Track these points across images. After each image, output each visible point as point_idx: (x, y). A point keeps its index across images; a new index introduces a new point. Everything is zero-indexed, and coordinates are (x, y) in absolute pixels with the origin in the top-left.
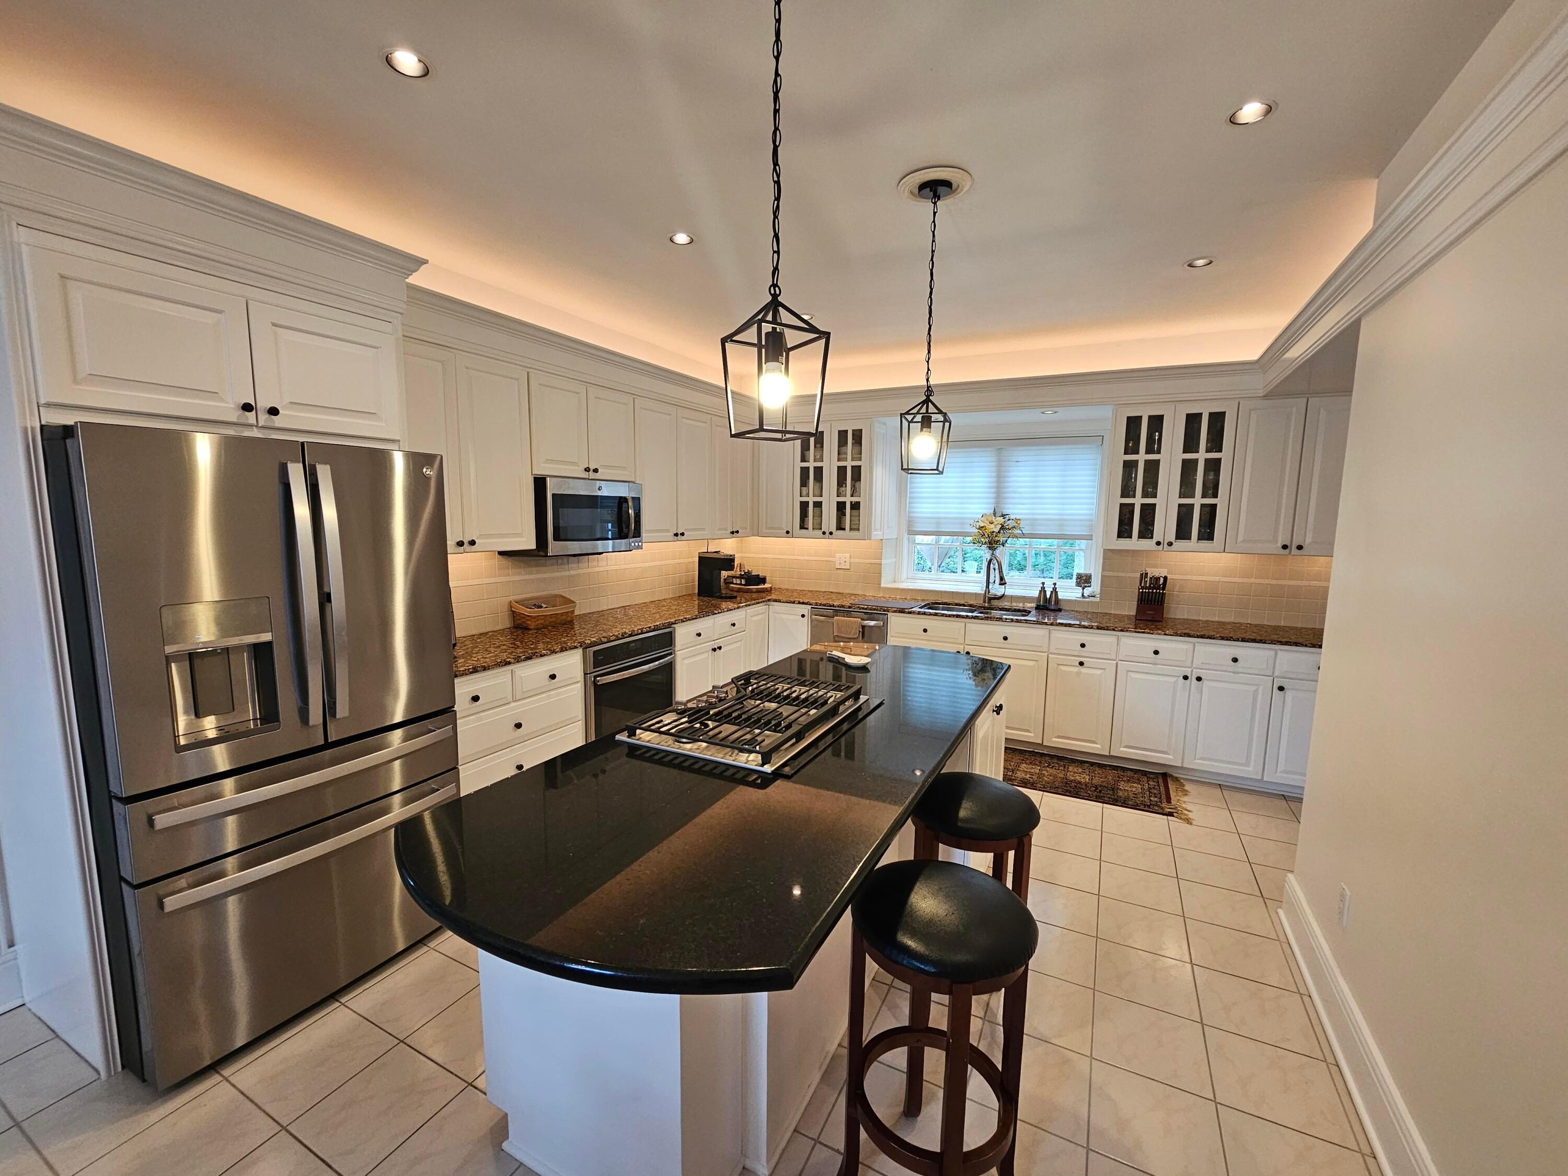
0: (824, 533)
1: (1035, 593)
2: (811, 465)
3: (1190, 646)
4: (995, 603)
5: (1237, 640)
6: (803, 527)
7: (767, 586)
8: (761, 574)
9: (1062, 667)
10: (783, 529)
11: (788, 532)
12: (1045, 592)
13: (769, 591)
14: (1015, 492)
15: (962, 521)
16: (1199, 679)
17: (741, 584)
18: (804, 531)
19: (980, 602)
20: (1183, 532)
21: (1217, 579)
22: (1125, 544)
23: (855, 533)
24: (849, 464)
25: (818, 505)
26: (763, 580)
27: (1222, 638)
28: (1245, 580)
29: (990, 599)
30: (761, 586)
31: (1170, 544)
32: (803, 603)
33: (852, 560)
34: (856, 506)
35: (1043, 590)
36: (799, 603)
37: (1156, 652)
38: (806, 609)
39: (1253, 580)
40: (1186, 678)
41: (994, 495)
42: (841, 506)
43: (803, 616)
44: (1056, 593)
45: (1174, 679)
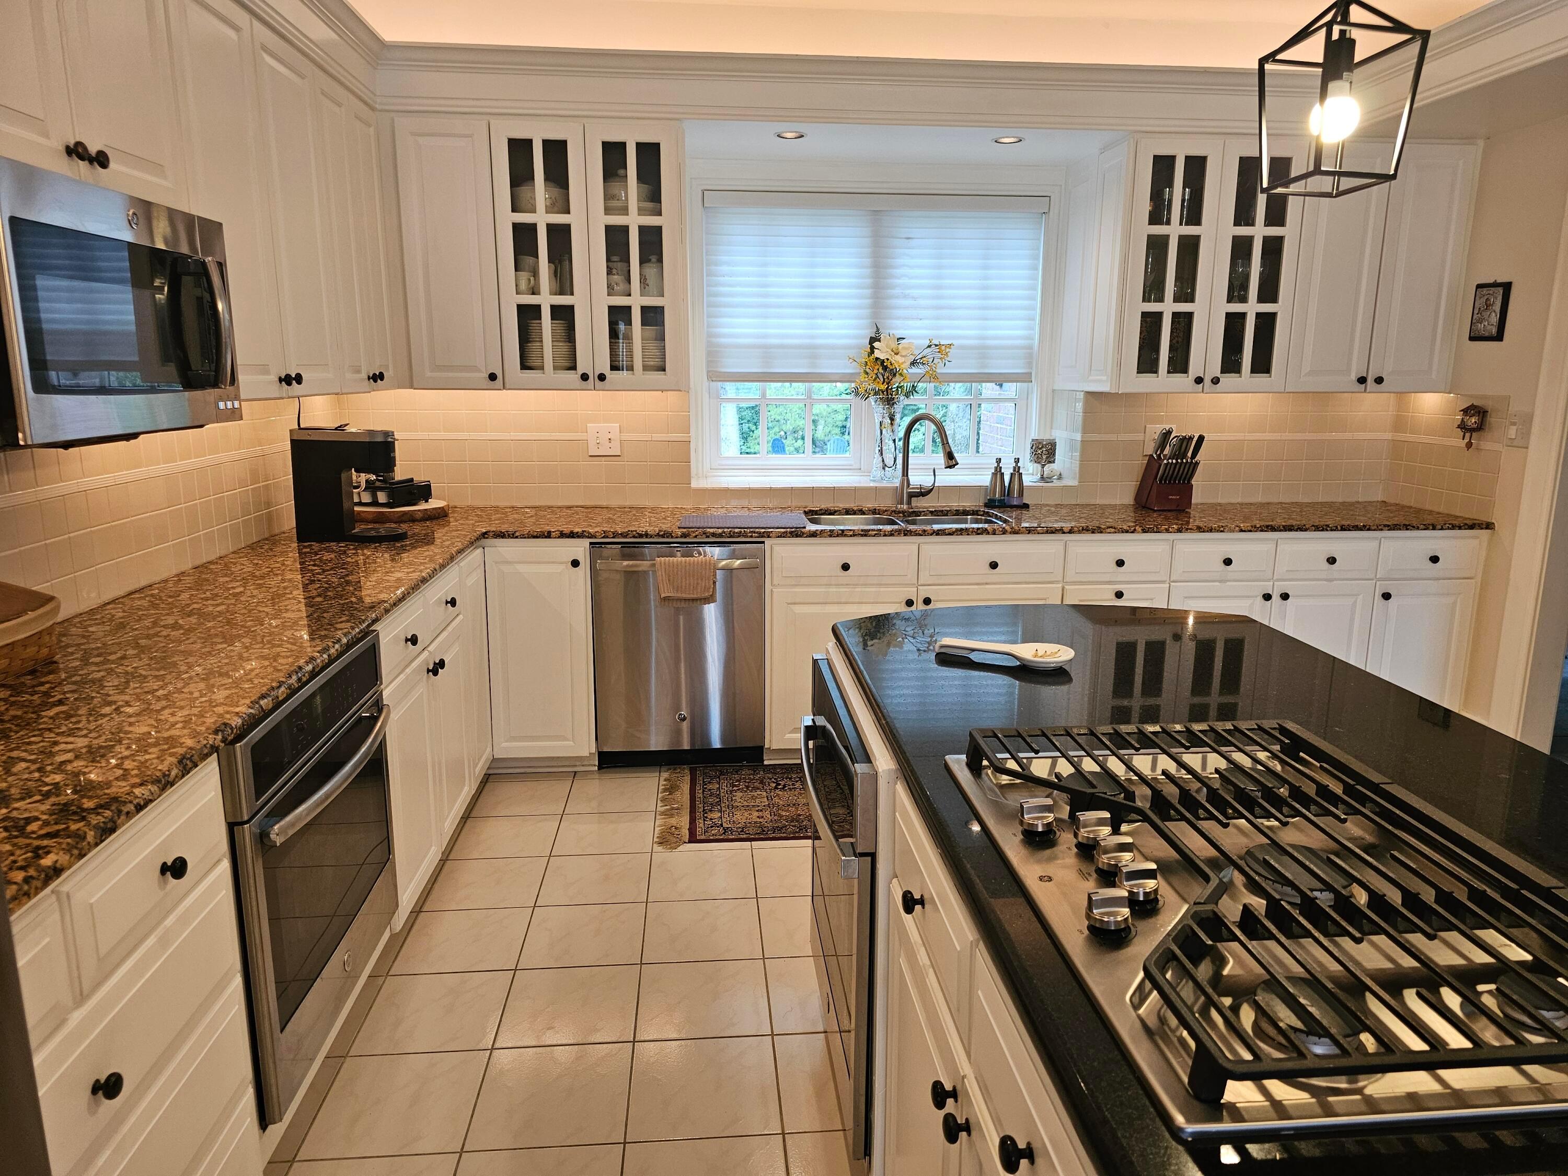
0: (585, 377)
1: (985, 479)
2: (541, 218)
3: (1270, 546)
4: (920, 503)
5: (1335, 529)
6: (524, 366)
7: (434, 503)
8: (419, 477)
10: (474, 369)
11: (493, 377)
12: (1002, 474)
13: (440, 515)
14: (905, 297)
15: (812, 351)
16: (1285, 597)
17: (375, 503)
18: (528, 374)
19: (887, 503)
20: (1231, 364)
21: (1240, 436)
22: (1148, 382)
23: (658, 375)
24: (634, 220)
25: (564, 314)
26: (424, 492)
27: (1317, 528)
28: (1276, 436)
29: (911, 496)
30: (423, 506)
31: (1215, 381)
32: (572, 535)
33: (626, 436)
34: (653, 316)
35: (998, 472)
36: (562, 535)
37: (1228, 562)
38: (580, 549)
39: (1287, 436)
40: (1267, 597)
41: (868, 301)
42: (618, 315)
43: (575, 563)
44: (1020, 475)
45: (1250, 601)
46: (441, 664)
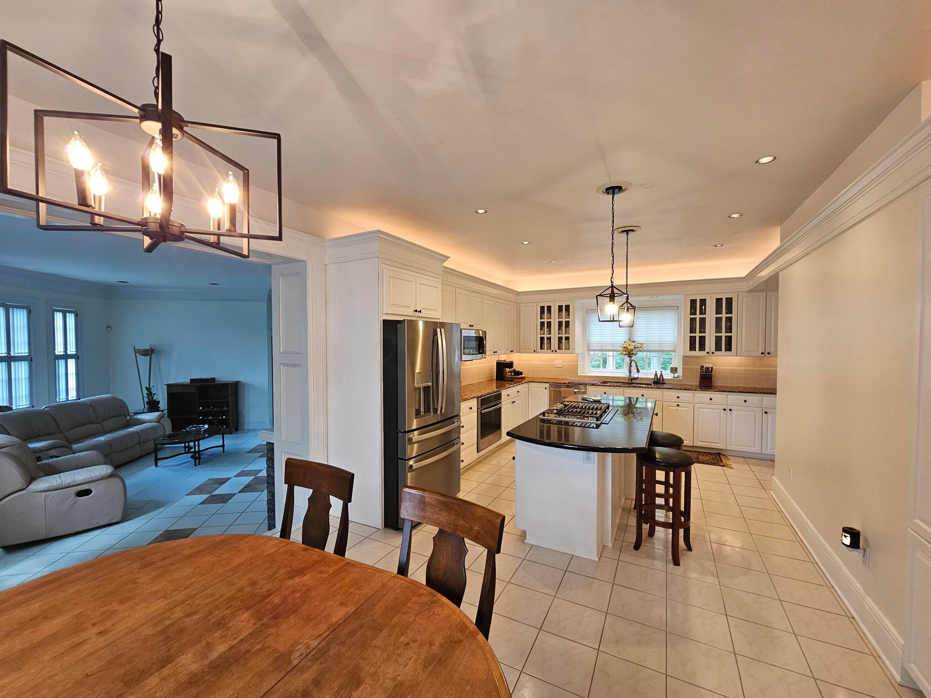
0: (552, 351)
1: (653, 377)
2: (546, 320)
3: (725, 396)
4: (634, 381)
5: (746, 392)
6: (541, 348)
7: (523, 376)
8: (520, 371)
9: (670, 408)
10: (531, 349)
11: (535, 351)
12: (657, 375)
13: (524, 378)
14: (638, 331)
15: (613, 345)
16: (730, 410)
17: (511, 375)
18: (542, 350)
19: (627, 381)
20: (718, 348)
21: (734, 368)
22: (693, 353)
23: (567, 351)
24: (564, 320)
25: (549, 339)
26: (521, 373)
27: (739, 392)
28: (746, 368)
29: (632, 379)
30: (520, 376)
31: (713, 353)
32: (546, 382)
33: (563, 363)
34: (567, 339)
35: (656, 375)
36: (544, 382)
37: (711, 399)
38: (547, 385)
39: (750, 368)
40: (725, 410)
41: (628, 333)
42: (560, 339)
43: (546, 388)
44: (662, 376)
45: (719, 411)
46: (515, 402)
